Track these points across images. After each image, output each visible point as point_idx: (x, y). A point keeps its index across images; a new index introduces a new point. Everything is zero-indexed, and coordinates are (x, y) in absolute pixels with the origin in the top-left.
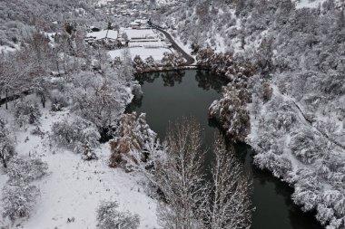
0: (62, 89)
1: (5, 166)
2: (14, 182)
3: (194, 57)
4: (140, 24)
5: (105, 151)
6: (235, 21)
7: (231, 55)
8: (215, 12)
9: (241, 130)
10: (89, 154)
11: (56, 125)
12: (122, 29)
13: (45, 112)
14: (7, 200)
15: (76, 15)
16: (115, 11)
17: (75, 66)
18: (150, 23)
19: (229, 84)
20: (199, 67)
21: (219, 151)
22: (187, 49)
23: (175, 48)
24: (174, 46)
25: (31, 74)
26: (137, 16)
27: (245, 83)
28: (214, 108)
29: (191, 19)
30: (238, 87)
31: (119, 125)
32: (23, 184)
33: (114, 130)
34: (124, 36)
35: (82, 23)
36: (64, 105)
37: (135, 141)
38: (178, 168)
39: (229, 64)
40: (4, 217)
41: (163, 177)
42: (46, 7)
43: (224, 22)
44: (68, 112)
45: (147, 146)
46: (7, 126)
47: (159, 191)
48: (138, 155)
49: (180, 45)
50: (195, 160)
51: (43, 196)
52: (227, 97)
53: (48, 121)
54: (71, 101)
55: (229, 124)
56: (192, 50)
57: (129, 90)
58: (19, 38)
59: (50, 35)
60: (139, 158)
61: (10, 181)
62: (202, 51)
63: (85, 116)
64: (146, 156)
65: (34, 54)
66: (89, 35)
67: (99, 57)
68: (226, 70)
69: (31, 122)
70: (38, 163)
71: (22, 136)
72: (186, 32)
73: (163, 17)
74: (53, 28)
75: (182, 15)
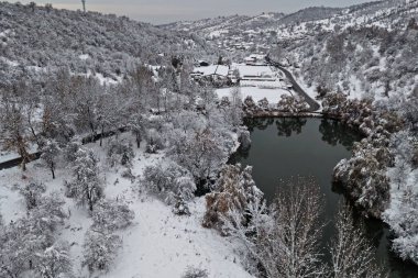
0: (160, 129)
1: (91, 209)
2: (98, 228)
3: (320, 102)
4: (256, 60)
5: (199, 206)
6: (378, 60)
7: (369, 102)
8: (352, 48)
9: (376, 202)
10: (181, 208)
11: (149, 170)
12: (234, 65)
13: (139, 153)
14: (88, 247)
15: (185, 47)
16: (228, 44)
17: (177, 103)
18: (267, 59)
19: (364, 140)
20: (325, 115)
21: (344, 227)
22: (312, 93)
23: (296, 91)
24: (295, 87)
25: (130, 110)
26: (253, 50)
27: (387, 140)
28: (341, 169)
29: (319, 56)
30: (375, 145)
31: (219, 177)
32: (106, 232)
33: (213, 182)
34: (236, 73)
35: (190, 56)
36: (160, 147)
37: (236, 198)
38: (286, 240)
39: (366, 114)
40: (83, 266)
41: (267, 249)
42: (155, 37)
43: (363, 61)
44: (163, 155)
45: (250, 206)
46: (99, 164)
47: (260, 266)
48: (238, 217)
49: (303, 86)
50: (309, 233)
51: (126, 249)
52: (359, 156)
53: (141, 164)
54: (167, 144)
55: (360, 191)
56: (317, 94)
57: (235, 136)
58: (122, 70)
59: (154, 68)
60: (238, 221)
61: (94, 226)
62: (330, 96)
63: (181, 162)
64: (248, 219)
65: (135, 88)
66: (196, 70)
67: (204, 95)
68: (361, 121)
69: (123, 163)
70: (125, 210)
71: (112, 177)
72: (311, 71)
73: (285, 52)
74: (158, 61)
75: (308, 50)
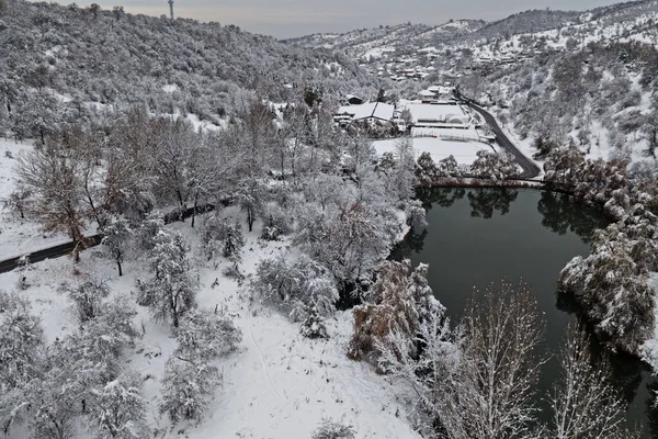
0: (284, 202)
1: (176, 324)
2: (186, 354)
3: (540, 164)
4: (437, 95)
5: (343, 325)
6: (637, 96)
7: (622, 165)
8: (595, 77)
9: (629, 328)
10: (315, 327)
11: (265, 266)
12: (403, 103)
13: (251, 239)
14: (170, 384)
15: (325, 74)
16: (394, 70)
17: (312, 162)
18: (456, 93)
19: (612, 226)
20: (549, 184)
21: (575, 366)
22: (527, 148)
23: (501, 145)
24: (501, 139)
25: (238, 171)
26: (433, 79)
27: (650, 227)
28: (572, 272)
29: (541, 89)
30: (631, 235)
31: (374, 279)
32: (198, 361)
33: (365, 288)
34: (406, 115)
35: (334, 88)
36: (283, 231)
37: (401, 315)
38: (481, 385)
39: (616, 184)
40: (162, 411)
41: (449, 397)
42: (278, 59)
43: (613, 98)
44: (289, 243)
45: (424, 328)
46: (188, 256)
47: (437, 424)
48: (404, 344)
49: (514, 138)
50: (518, 374)
51: (227, 389)
52: (603, 252)
53: (255, 255)
54: (295, 225)
55: (604, 310)
56: (536, 151)
57: (402, 216)
58: (228, 109)
59: (277, 106)
60: (404, 350)
61: (180, 350)
62: (557, 154)
63: (317, 255)
64: (419, 349)
65: (247, 137)
66: (342, 110)
67: (354, 150)
68: (608, 195)
69: (226, 255)
70: (227, 328)
71: (209, 276)
72: (527, 114)
73: (485, 83)
74: (284, 96)
75: (523, 80)
